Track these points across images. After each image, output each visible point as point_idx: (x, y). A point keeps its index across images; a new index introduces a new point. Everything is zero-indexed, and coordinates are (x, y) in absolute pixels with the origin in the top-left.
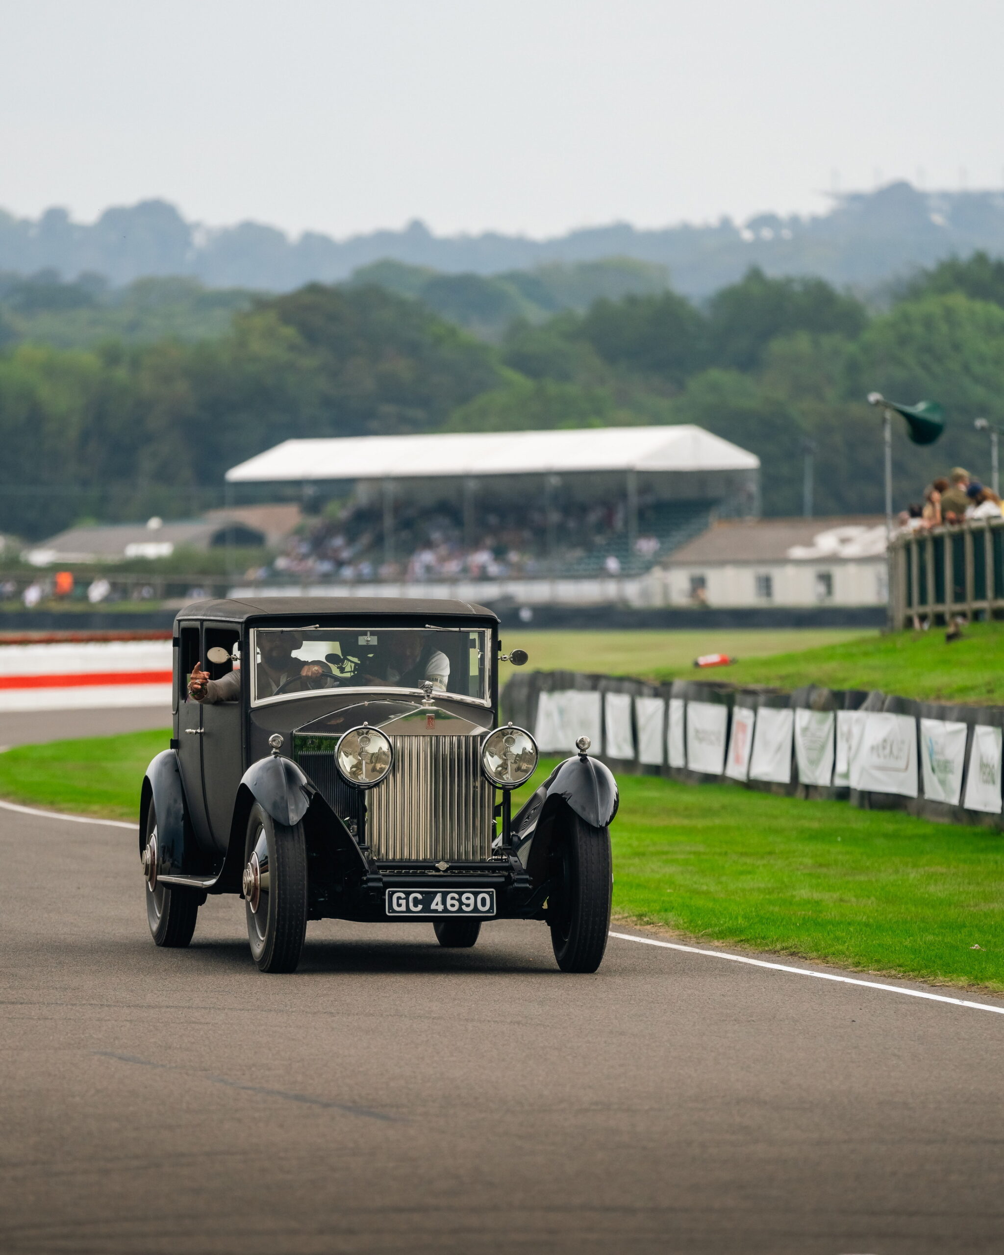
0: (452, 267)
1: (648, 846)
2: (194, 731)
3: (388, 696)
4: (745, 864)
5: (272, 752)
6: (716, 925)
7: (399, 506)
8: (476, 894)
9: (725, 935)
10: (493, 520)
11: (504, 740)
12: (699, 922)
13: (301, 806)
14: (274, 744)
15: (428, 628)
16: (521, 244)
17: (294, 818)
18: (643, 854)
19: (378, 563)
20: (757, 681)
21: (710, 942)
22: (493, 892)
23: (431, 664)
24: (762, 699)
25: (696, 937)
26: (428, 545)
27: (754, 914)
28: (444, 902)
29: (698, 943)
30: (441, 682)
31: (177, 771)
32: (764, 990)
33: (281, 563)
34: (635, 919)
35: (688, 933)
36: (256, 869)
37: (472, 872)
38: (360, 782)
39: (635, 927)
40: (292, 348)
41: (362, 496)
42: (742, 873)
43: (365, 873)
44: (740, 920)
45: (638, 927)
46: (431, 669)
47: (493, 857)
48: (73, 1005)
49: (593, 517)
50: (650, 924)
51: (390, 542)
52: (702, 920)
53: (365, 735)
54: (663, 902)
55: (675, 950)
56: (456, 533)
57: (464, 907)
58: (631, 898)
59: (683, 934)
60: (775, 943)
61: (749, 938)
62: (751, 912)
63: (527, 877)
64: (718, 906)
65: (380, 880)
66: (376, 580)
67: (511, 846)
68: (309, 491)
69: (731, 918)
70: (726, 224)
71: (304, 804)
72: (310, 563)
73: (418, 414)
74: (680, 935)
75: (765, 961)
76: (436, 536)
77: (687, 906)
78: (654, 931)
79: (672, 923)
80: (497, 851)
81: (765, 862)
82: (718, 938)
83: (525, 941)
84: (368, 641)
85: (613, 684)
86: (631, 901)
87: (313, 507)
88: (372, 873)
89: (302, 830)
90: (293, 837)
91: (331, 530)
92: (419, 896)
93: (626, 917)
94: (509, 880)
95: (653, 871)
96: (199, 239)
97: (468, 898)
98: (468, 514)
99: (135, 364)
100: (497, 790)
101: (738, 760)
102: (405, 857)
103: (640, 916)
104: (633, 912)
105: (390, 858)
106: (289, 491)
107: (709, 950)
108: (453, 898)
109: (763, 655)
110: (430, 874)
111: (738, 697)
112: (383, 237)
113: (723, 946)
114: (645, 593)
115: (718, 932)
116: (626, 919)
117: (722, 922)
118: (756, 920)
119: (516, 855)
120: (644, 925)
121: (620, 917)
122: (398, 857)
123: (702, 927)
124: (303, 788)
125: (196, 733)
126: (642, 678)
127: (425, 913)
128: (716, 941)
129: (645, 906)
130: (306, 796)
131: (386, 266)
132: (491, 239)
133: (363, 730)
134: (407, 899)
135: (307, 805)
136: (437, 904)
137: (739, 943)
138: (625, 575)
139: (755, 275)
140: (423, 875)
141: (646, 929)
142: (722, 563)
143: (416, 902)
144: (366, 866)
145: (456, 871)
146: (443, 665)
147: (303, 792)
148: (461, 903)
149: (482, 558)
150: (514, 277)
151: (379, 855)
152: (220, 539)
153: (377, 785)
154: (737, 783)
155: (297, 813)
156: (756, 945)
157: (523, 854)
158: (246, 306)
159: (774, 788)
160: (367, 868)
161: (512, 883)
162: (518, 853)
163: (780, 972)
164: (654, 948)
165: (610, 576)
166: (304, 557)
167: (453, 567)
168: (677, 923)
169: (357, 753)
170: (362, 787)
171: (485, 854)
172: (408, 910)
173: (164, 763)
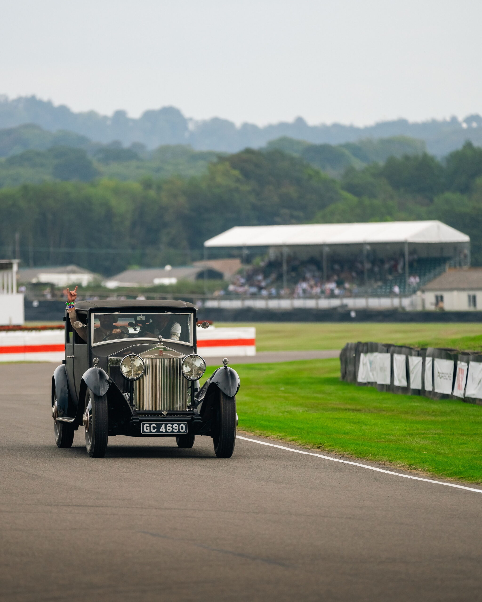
0: (317, 141)
1: (414, 430)
2: (70, 357)
3: (148, 342)
4: (463, 439)
5: (95, 365)
6: (448, 470)
7: (290, 259)
8: (179, 425)
9: (453, 475)
10: (337, 267)
11: (191, 360)
12: (440, 468)
13: (106, 388)
14: (96, 362)
15: (167, 313)
16: (352, 129)
17: (103, 392)
18: (412, 434)
19: (279, 288)
20: (469, 348)
21: (445, 478)
22: (186, 424)
23: (173, 328)
24: (471, 357)
25: (438, 476)
26: (304, 279)
27: (467, 464)
28: (166, 428)
29: (439, 479)
30: (177, 336)
31: (65, 373)
32: (472, 502)
33: (231, 288)
34: (408, 466)
35: (434, 474)
36: (88, 414)
37: (179, 415)
38: (131, 378)
39: (408, 471)
40: (238, 180)
41: (272, 255)
42: (461, 444)
43: (132, 416)
44: (460, 468)
45: (409, 471)
46: (173, 330)
47: (187, 409)
48: (128, 508)
49: (387, 266)
50: (415, 469)
51: (285, 278)
52: (442, 468)
53: (133, 358)
54: (422, 458)
55: (428, 482)
56: (317, 274)
57: (174, 430)
58: (406, 456)
59: (432, 474)
60: (478, 479)
61: (465, 476)
62: (466, 463)
63: (200, 417)
64: (449, 460)
65: (138, 419)
66: (279, 297)
67: (194, 404)
68: (246, 252)
69: (456, 467)
70: (454, 120)
71: (107, 387)
72: (246, 288)
73: (301, 214)
74: (431, 475)
75: (473, 488)
76: (308, 275)
77: (434, 460)
78: (417, 473)
79: (427, 469)
80: (189, 406)
81: (472, 438)
82: (449, 477)
83: (353, 477)
84: (141, 318)
85: (397, 349)
86: (406, 458)
87: (247, 260)
88: (135, 416)
89: (106, 398)
90: (102, 400)
91: (256, 272)
92: (155, 426)
93: (404, 466)
94: (193, 419)
95: (417, 443)
96: (191, 126)
97: (176, 426)
98: (324, 265)
99: (159, 188)
100: (189, 381)
101: (459, 388)
102: (151, 409)
103: (411, 465)
104: (407, 463)
105: (144, 410)
106: (235, 252)
107: (445, 482)
108: (169, 426)
109: (472, 335)
110: (161, 416)
111: (460, 356)
112: (283, 126)
113: (452, 481)
114: (412, 304)
115: (449, 473)
116: (403, 467)
117: (451, 468)
118: (469, 467)
119: (196, 408)
120: (412, 470)
121: (401, 465)
122: (148, 409)
123: (442, 471)
124: (107, 381)
125: (71, 357)
126: (412, 347)
127: (157, 433)
128: (448, 478)
129: (413, 460)
130: (108, 384)
131: (284, 140)
132: (336, 126)
133: (132, 356)
134: (150, 427)
135: (108, 388)
136: (163, 429)
137: (460, 479)
138: (402, 295)
139: (469, 145)
140: (158, 417)
141: (414, 472)
142: (451, 290)
143: (154, 428)
144: (133, 413)
145: (172, 415)
146: (178, 329)
147: (107, 383)
148: (173, 428)
149: (331, 286)
150: (347, 146)
151: (140, 408)
152: (201, 275)
153: (138, 379)
154: (458, 398)
155: (104, 391)
156: (468, 480)
157: (199, 407)
158: (215, 160)
159: (477, 402)
160: (133, 414)
161: (194, 420)
162: (197, 408)
163: (480, 493)
164: (418, 481)
165: (396, 295)
166: (242, 285)
167: (317, 290)
168: (429, 469)
169: (130, 366)
170: (131, 380)
171: (184, 408)
172: (151, 431)
173: (60, 370)
